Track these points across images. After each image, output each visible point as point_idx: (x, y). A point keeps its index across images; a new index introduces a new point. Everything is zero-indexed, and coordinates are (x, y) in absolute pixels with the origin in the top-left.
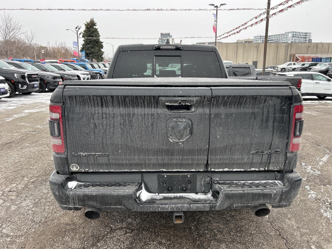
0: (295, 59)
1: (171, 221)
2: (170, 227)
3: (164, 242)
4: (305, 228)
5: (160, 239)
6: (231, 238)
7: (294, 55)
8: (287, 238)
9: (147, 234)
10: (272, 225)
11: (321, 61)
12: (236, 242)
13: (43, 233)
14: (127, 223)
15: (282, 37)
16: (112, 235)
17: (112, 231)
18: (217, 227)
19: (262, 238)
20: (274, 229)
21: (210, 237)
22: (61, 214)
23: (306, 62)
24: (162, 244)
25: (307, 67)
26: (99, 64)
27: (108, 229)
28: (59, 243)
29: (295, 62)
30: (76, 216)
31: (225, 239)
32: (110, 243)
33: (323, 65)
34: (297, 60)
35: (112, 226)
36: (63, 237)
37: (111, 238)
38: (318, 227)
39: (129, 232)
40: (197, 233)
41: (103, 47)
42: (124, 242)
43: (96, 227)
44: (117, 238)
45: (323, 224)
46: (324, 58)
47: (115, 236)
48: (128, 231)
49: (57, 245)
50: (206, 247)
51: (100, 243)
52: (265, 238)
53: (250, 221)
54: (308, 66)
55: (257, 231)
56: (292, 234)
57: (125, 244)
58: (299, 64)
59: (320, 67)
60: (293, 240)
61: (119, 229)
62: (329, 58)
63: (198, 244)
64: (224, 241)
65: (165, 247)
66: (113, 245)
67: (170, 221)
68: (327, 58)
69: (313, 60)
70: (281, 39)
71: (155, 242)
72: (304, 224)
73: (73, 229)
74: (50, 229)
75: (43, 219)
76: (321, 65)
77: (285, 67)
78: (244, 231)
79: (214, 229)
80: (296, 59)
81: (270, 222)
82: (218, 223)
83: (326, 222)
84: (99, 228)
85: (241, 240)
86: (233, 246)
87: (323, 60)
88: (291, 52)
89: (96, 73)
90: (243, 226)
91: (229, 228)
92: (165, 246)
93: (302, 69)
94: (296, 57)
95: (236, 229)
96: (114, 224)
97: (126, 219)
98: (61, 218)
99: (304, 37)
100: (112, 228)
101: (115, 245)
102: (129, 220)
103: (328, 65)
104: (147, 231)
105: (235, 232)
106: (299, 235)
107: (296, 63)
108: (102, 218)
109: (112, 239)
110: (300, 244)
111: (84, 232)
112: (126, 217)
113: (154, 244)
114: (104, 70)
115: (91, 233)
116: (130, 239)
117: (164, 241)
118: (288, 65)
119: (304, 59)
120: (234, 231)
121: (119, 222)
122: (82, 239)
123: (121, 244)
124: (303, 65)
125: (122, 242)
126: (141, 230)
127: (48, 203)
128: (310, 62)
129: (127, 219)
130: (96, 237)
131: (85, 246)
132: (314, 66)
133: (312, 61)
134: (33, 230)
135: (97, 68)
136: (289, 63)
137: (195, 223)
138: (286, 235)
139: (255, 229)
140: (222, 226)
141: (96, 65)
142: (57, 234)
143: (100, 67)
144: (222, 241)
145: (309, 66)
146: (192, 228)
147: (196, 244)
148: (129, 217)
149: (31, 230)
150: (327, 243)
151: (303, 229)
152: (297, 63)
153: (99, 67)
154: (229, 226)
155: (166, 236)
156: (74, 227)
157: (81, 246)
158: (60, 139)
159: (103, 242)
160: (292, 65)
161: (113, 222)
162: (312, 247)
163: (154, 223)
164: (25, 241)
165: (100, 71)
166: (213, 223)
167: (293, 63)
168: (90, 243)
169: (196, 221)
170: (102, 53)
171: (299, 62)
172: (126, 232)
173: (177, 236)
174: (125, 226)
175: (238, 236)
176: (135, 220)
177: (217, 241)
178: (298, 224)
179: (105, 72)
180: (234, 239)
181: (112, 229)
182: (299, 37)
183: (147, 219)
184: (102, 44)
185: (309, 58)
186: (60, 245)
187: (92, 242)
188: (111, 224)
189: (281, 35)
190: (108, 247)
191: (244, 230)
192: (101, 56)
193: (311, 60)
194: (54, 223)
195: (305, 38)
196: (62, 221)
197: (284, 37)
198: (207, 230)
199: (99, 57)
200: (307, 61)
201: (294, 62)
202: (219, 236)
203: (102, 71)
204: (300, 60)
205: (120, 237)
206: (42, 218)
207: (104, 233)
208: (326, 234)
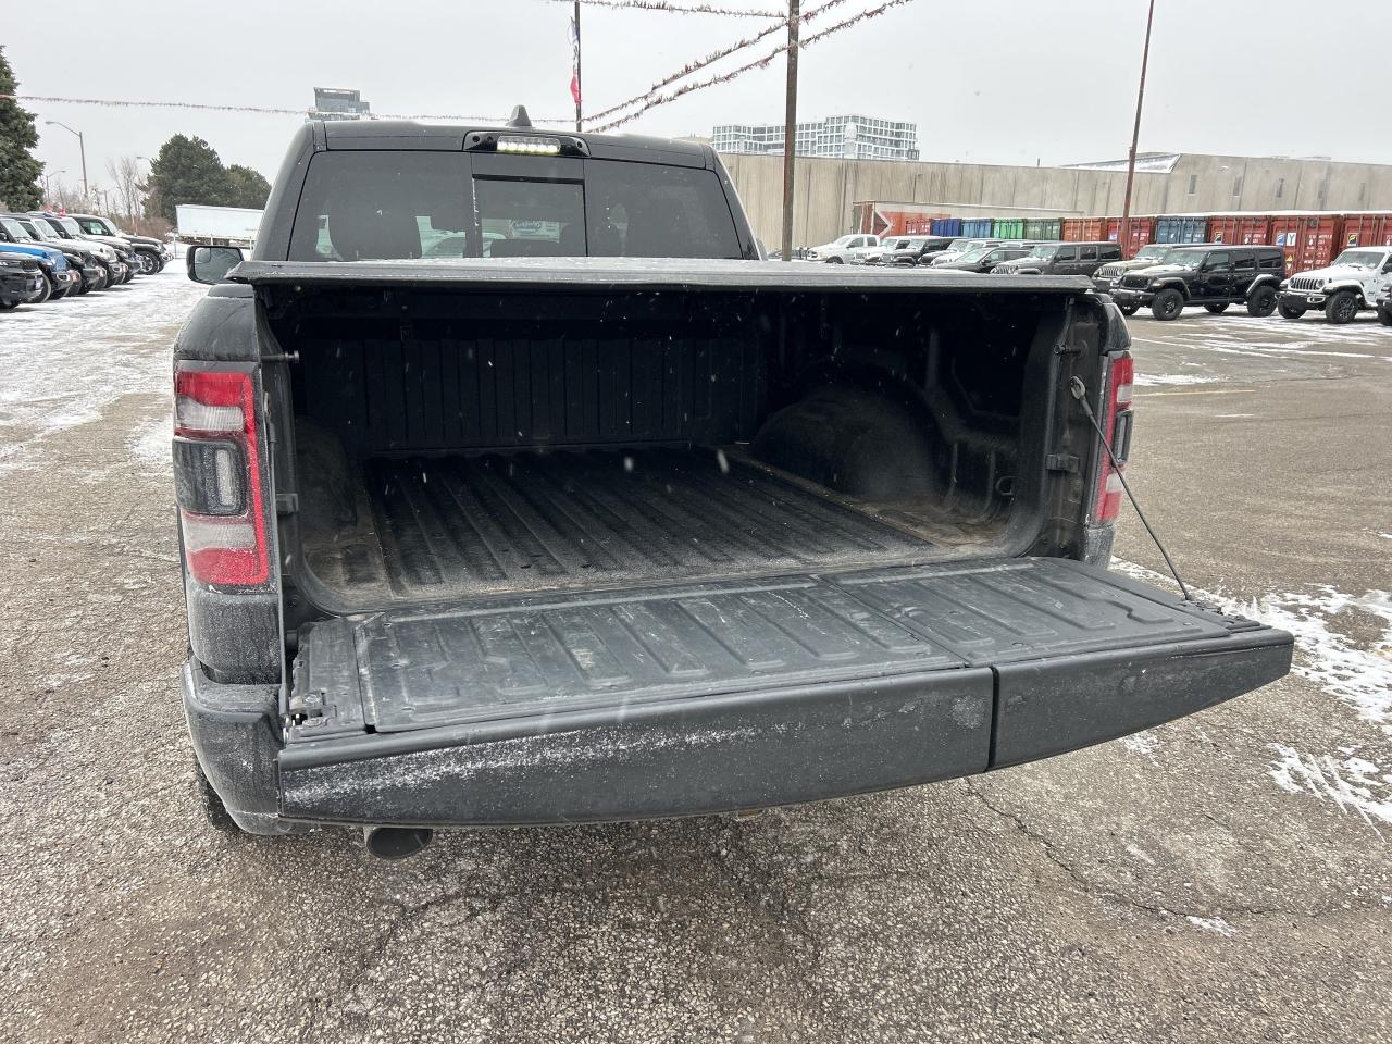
0: (872, 225)
1: (634, 842)
2: (636, 863)
3: (640, 918)
4: (1089, 796)
5: (618, 912)
6: (871, 864)
7: (870, 208)
8: (1048, 833)
9: (561, 903)
10: (984, 801)
11: (960, 234)
12: (895, 876)
13: (80, 977)
14: (460, 878)
15: (817, 136)
16: (417, 932)
17: (408, 916)
18: (812, 836)
19: (970, 847)
20: (997, 814)
21: (800, 873)
22: (134, 887)
23: (912, 234)
24: (634, 927)
25: (915, 256)
26: (33, 222)
27: (387, 911)
28: (184, 1002)
29: (874, 233)
30: (211, 887)
31: (852, 870)
32: (420, 959)
33: (969, 246)
34: (880, 226)
35: (398, 897)
36: (192, 978)
37: (418, 942)
38: (1123, 786)
39: (484, 910)
40: (747, 869)
41: (36, 137)
42: (478, 947)
43: (330, 911)
44: (447, 939)
45: (1137, 776)
46: (971, 222)
47: (431, 934)
48: (477, 904)
49: (175, 1012)
50: (800, 909)
51: (378, 968)
52: (979, 847)
53: (913, 799)
54: (918, 250)
55: (947, 829)
56: (1059, 820)
57: (488, 954)
58: (890, 241)
59: (959, 254)
60: (1066, 838)
61: (436, 902)
62: (986, 221)
63: (769, 905)
64: (854, 877)
65: (651, 934)
66: (437, 966)
67: (630, 841)
68: (980, 223)
69: (936, 226)
70: (814, 143)
71: (605, 924)
72: (1081, 784)
73: (221, 941)
74: (111, 955)
75: (52, 923)
76: (962, 247)
77: (839, 255)
78: (907, 836)
79: (803, 845)
80: (875, 224)
81: (977, 794)
82: (807, 821)
83: (1143, 768)
84: (345, 913)
85: (908, 867)
86: (889, 888)
87: (966, 229)
88: (855, 193)
89: (26, 265)
90: (895, 821)
91: (852, 833)
92: (648, 931)
93: (900, 261)
94: (876, 216)
95: (878, 832)
96: (406, 890)
97: (447, 865)
98: (140, 905)
99: (891, 141)
100: (401, 906)
101: (448, 964)
102: (465, 865)
103: (987, 246)
104: (555, 891)
105: (878, 844)
106: (1079, 820)
107: (877, 238)
108: (341, 873)
109: (423, 946)
110: (1093, 846)
111: (281, 943)
112: (443, 854)
113: (604, 933)
114: (65, 251)
115: (318, 940)
116: (500, 933)
117: (637, 917)
118: (851, 246)
119: (902, 225)
120: (872, 839)
121: (422, 877)
122: (286, 967)
123: (469, 956)
124: (903, 245)
125: (471, 948)
126: (528, 891)
127: (45, 855)
128: (925, 234)
129: (453, 860)
130: (349, 949)
131: (314, 991)
132: (938, 252)
133: (931, 234)
134: (25, 975)
135: (24, 241)
136: (852, 237)
137: (727, 833)
138: (1040, 825)
139: (938, 822)
140: (826, 831)
141: (17, 223)
142: (157, 972)
143: (35, 237)
144: (847, 878)
145: (924, 251)
146: (724, 852)
147: (758, 904)
148: (458, 855)
149: (16, 976)
150: (1170, 832)
151: (1083, 799)
152: (882, 239)
153: (30, 233)
154: (850, 827)
155: (638, 897)
156: (225, 931)
157: (294, 994)
158: (247, 521)
159: (391, 962)
160: (863, 245)
161: (394, 881)
162: (1129, 849)
163: (568, 858)
164: (9, 1025)
165: (45, 255)
166: (791, 823)
167: (868, 239)
168: (333, 978)
169: (726, 827)
170: (33, 168)
171: (888, 235)
172: (471, 909)
173: (680, 889)
174: (456, 888)
175: (891, 853)
176: (489, 861)
177: (830, 883)
178: (1062, 785)
179: (66, 257)
180: (884, 866)
181: (404, 910)
182: (875, 138)
183: (538, 850)
184: (31, 123)
185: (920, 219)
186: (191, 1010)
187: (341, 971)
188: (393, 889)
189: (814, 128)
190: (421, 978)
191: (905, 830)
192: (27, 183)
193: (928, 226)
194: (118, 930)
195: (897, 144)
196: (153, 913)
197: (823, 135)
198: (780, 851)
199: (21, 187)
200: (914, 231)
201: (871, 236)
202: (830, 867)
203: (51, 254)
204: (890, 225)
205: (454, 933)
206: (47, 919)
207: (377, 928)
208: (1153, 804)
